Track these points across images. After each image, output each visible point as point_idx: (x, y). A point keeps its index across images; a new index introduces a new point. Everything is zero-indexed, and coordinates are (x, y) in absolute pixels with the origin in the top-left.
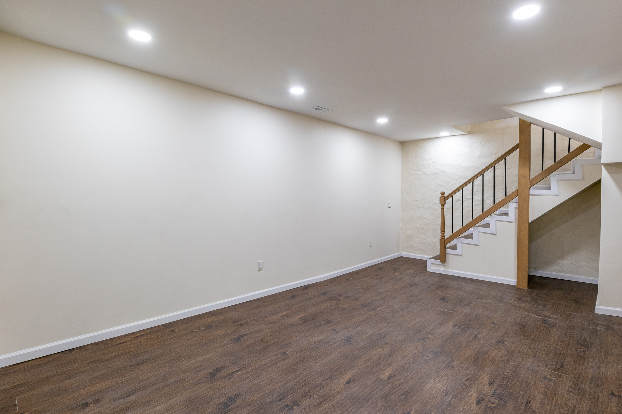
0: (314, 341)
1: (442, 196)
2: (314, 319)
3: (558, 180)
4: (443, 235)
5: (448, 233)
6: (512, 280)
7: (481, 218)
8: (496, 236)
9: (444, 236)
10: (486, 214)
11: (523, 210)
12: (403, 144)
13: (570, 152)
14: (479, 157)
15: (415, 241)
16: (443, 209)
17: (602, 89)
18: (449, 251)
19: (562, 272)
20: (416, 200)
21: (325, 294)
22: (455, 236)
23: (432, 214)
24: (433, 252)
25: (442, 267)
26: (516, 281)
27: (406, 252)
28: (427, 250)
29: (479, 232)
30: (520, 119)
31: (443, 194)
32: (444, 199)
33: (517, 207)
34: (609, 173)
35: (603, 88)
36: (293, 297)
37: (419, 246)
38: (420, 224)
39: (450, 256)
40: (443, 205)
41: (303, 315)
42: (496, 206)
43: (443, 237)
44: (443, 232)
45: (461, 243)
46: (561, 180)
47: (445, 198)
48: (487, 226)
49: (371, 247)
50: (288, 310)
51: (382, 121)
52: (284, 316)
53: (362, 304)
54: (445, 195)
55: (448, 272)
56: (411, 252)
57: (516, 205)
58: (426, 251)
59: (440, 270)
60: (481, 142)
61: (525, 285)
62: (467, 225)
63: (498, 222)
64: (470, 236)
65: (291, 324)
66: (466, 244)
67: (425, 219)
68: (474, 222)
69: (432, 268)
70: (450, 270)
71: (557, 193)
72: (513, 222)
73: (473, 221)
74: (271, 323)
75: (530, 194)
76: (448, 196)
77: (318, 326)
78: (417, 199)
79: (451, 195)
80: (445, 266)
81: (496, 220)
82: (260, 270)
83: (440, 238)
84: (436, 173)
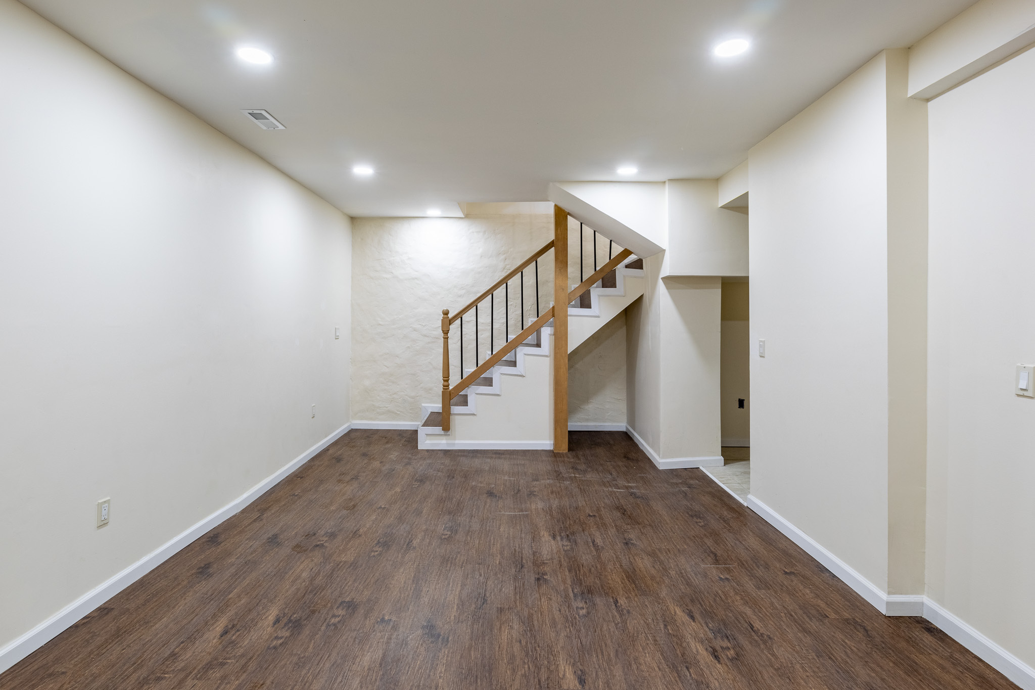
0: (369, 669)
1: (445, 316)
2: (313, 612)
3: (599, 296)
4: (446, 384)
5: (455, 380)
6: (545, 442)
7: (505, 351)
8: (525, 378)
9: (448, 386)
10: (512, 346)
11: (560, 337)
12: (354, 220)
13: (611, 259)
14: (481, 257)
15: (378, 397)
16: (446, 339)
17: (665, 182)
18: (455, 409)
19: (587, 420)
20: (380, 325)
21: (274, 541)
22: (466, 382)
23: (409, 347)
24: (411, 413)
25: (444, 438)
26: (552, 442)
27: (362, 419)
28: (401, 412)
29: (501, 374)
30: (556, 206)
31: (446, 313)
32: (447, 321)
33: (553, 333)
34: (667, 288)
35: (669, 180)
36: (204, 571)
37: (387, 406)
38: (388, 367)
39: (457, 417)
40: (446, 332)
41: (273, 613)
42: (525, 332)
43: (446, 386)
44: (446, 378)
45: (474, 394)
46: (602, 296)
47: (450, 321)
48: (514, 364)
49: (314, 419)
50: (221, 610)
51: (363, 171)
52: (225, 632)
53: (376, 542)
54: (450, 316)
55: (454, 444)
56: (371, 419)
57: (551, 330)
58: (399, 414)
59: (440, 444)
60: (485, 232)
61: (564, 447)
62: (484, 364)
63: (526, 356)
64: (489, 382)
65: (269, 648)
66: (481, 394)
67: (398, 357)
68: (495, 360)
69: (428, 442)
70: (457, 442)
71: (597, 313)
72: (546, 356)
73: (493, 356)
74: (209, 666)
75: (568, 314)
76: (455, 318)
77: (339, 626)
78: (381, 323)
79: (460, 315)
80: (449, 435)
81: (525, 354)
82: (103, 524)
83: (442, 390)
84: (416, 278)
